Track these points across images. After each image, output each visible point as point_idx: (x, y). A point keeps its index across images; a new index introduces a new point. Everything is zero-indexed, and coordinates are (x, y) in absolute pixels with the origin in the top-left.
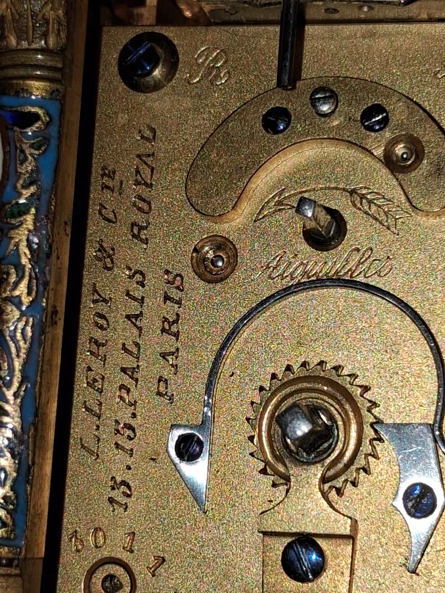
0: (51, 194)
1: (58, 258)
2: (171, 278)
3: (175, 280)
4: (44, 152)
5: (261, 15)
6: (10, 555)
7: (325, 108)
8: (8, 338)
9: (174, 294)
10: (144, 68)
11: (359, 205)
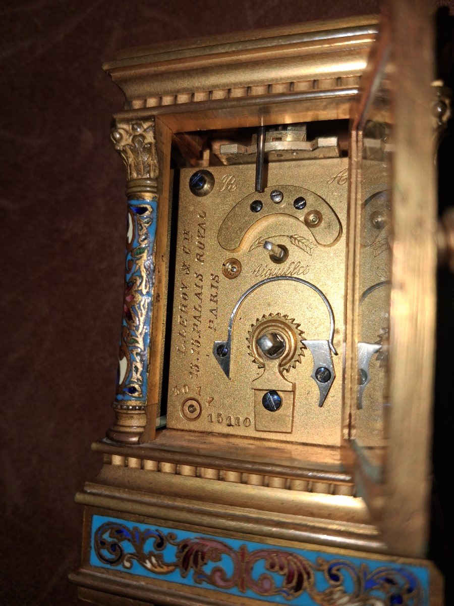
0: (154, 244)
1: (159, 272)
2: (214, 277)
3: (215, 278)
4: (150, 225)
5: (249, 160)
6: (140, 405)
7: (278, 199)
8: (137, 309)
9: (215, 284)
10: (199, 185)
11: (293, 242)
